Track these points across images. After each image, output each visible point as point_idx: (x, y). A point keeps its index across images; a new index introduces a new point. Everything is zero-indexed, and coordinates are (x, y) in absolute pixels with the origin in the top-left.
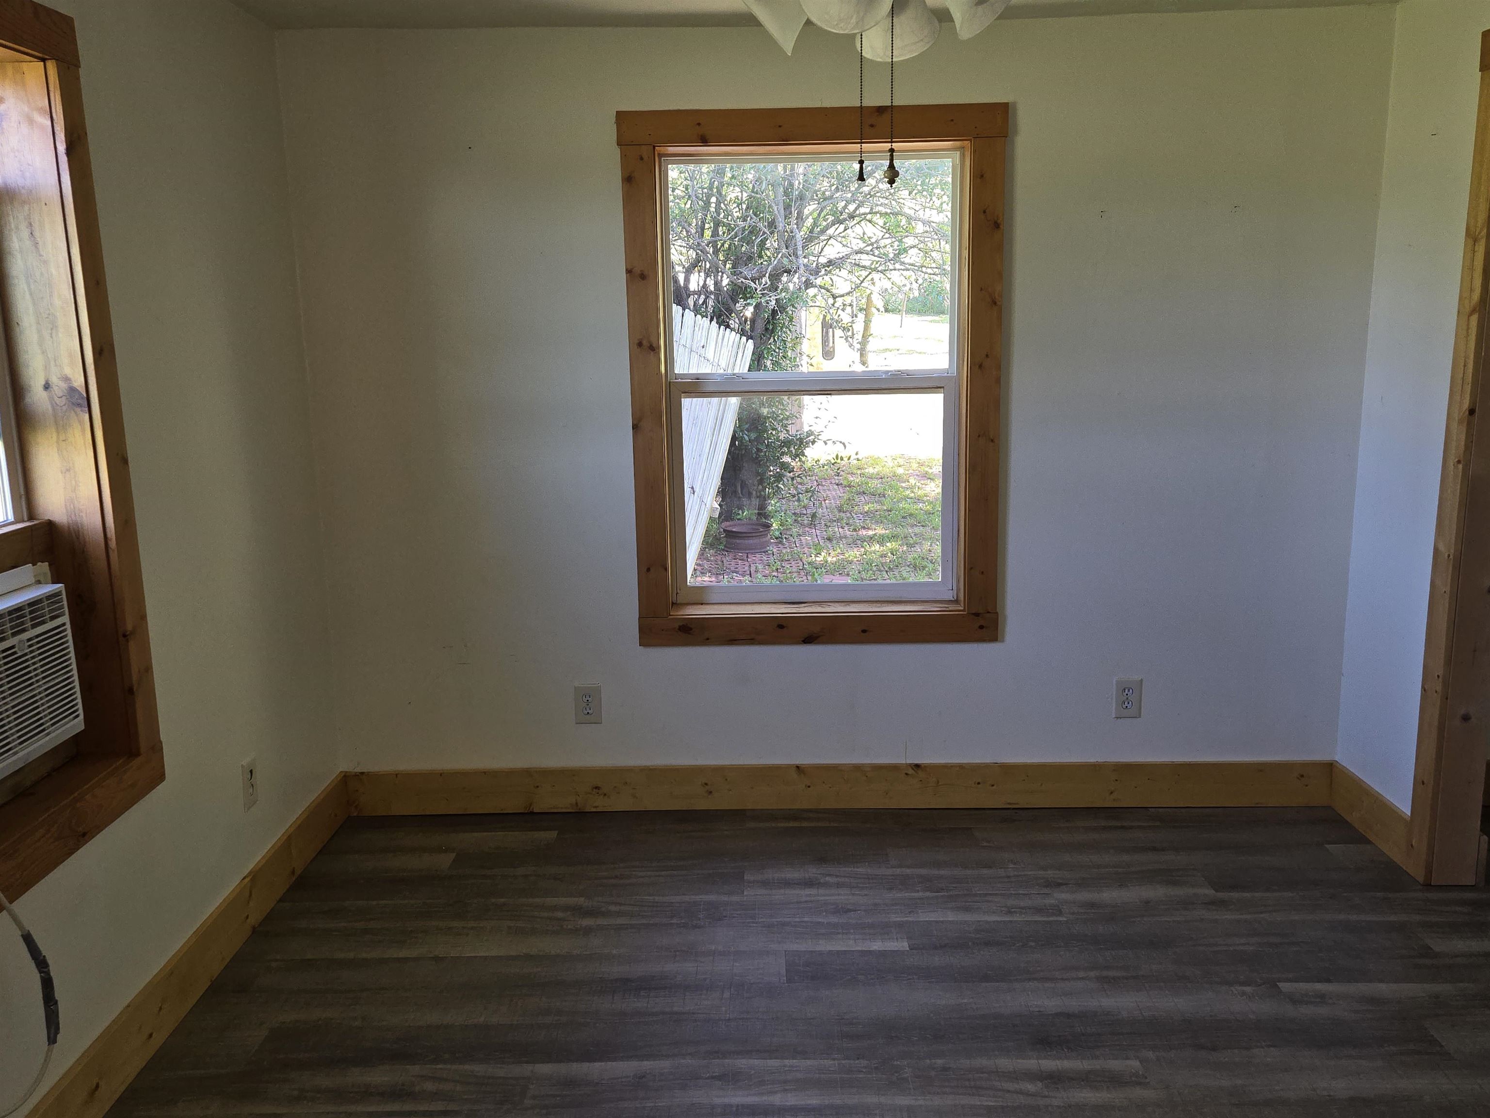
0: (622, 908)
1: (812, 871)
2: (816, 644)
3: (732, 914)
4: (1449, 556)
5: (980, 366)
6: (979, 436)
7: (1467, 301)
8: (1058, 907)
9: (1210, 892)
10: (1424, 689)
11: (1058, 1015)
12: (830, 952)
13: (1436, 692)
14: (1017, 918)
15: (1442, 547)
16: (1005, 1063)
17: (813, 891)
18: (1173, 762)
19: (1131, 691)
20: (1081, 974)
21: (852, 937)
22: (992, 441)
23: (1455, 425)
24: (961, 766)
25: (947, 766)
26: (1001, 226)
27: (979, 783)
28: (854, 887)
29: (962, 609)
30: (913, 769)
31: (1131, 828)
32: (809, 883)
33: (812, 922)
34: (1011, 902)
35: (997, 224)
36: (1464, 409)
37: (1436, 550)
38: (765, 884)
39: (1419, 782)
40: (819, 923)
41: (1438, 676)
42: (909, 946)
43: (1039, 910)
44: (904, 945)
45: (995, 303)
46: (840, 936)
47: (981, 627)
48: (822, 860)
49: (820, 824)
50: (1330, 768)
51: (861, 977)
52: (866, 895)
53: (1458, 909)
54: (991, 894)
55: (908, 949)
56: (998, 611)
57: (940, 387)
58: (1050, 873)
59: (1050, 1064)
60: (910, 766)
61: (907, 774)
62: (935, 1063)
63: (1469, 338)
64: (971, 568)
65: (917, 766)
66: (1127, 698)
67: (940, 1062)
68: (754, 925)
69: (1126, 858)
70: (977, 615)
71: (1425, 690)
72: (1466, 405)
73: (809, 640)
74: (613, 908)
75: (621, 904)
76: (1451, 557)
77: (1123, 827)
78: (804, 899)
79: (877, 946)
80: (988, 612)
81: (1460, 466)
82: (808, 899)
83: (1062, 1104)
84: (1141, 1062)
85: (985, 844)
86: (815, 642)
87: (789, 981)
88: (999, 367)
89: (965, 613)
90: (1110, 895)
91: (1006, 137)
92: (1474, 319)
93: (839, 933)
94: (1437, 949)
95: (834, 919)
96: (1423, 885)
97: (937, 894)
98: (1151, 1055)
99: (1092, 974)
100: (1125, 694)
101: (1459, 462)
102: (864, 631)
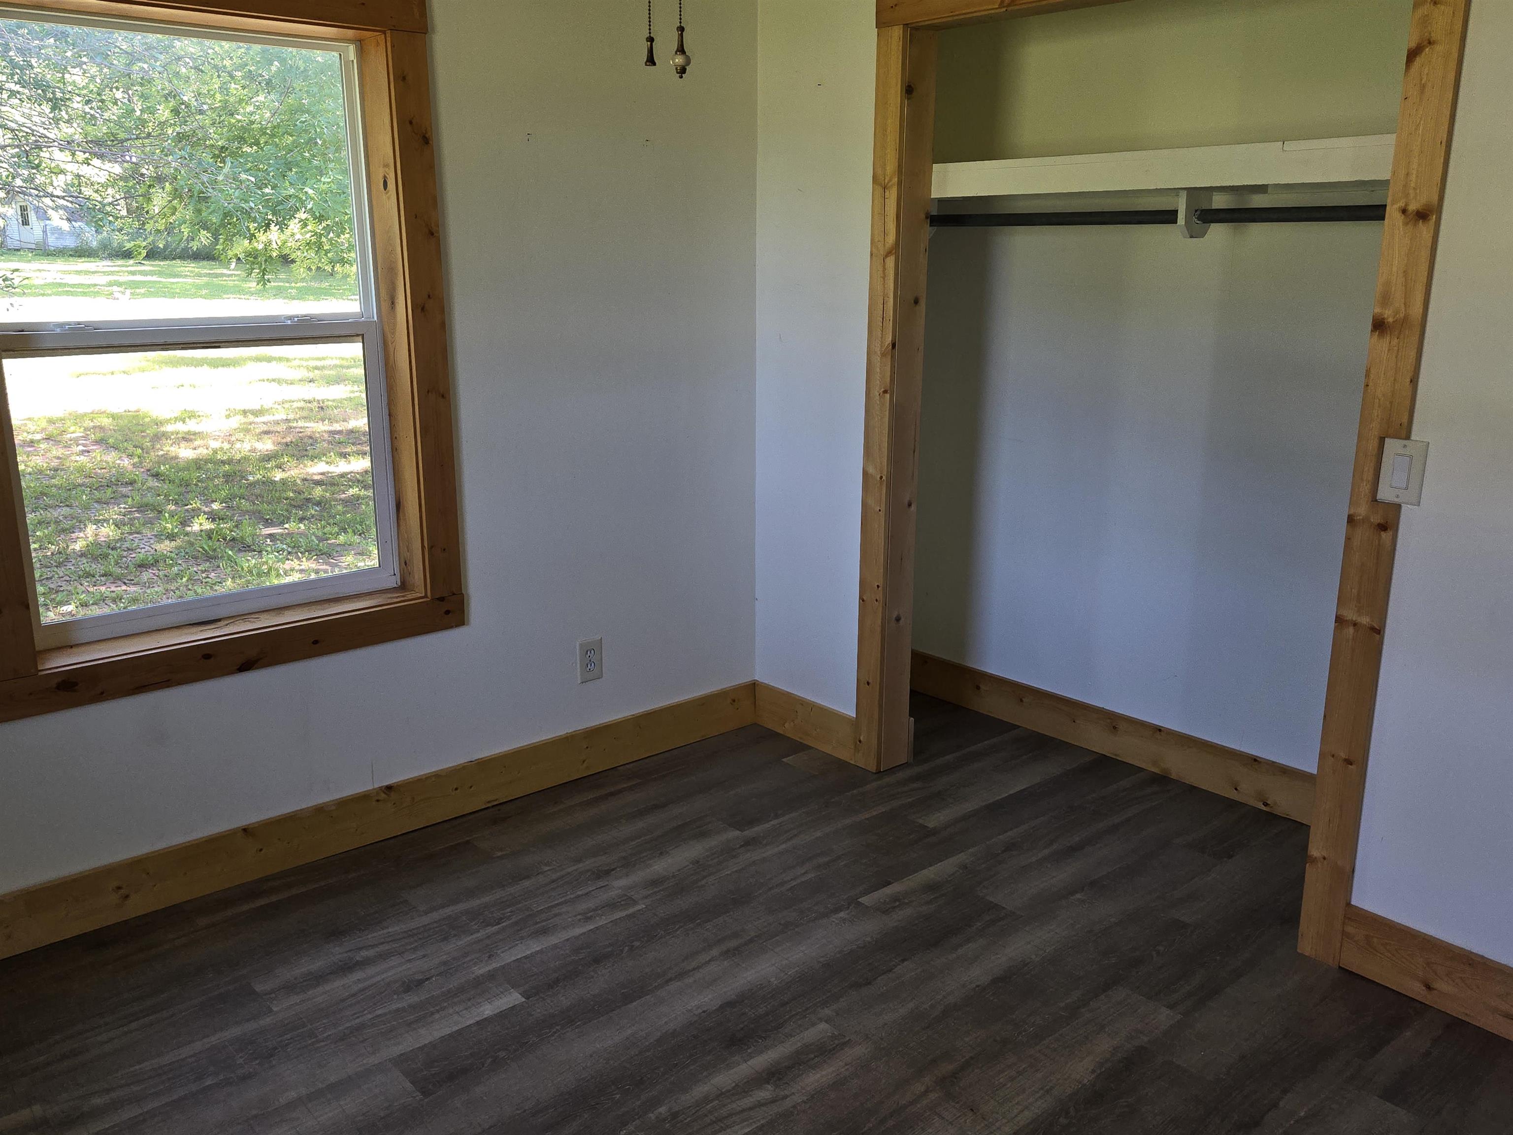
0: (113, 1095)
1: (336, 952)
2: (257, 668)
3: (281, 1041)
4: (881, 477)
5: (423, 309)
6: (428, 392)
7: (880, 245)
8: (626, 895)
9: (734, 834)
10: (862, 599)
11: (722, 1007)
12: (443, 1039)
13: (877, 600)
14: (601, 922)
15: (871, 470)
16: (723, 1079)
17: (358, 975)
18: (633, 715)
19: (592, 652)
20: (704, 957)
21: (451, 1011)
22: (443, 396)
23: (877, 359)
24: (437, 775)
25: (421, 779)
26: (431, 142)
27: (456, 789)
28: (403, 953)
29: (423, 595)
30: (385, 793)
31: (620, 792)
32: (346, 968)
33: (390, 1012)
34: (582, 906)
35: (426, 138)
36: (887, 343)
37: (865, 474)
38: (290, 988)
39: (863, 684)
40: (398, 1010)
41: (878, 586)
42: (523, 996)
43: (612, 905)
44: (514, 998)
45: (432, 234)
46: (437, 1016)
47: (447, 612)
48: (335, 934)
49: (294, 891)
50: (753, 687)
51: (502, 1054)
52: (424, 956)
53: (915, 785)
54: (552, 907)
55: (524, 1000)
56: (463, 592)
57: (358, 335)
58: (589, 863)
59: (761, 1060)
60: (381, 790)
61: (378, 801)
62: (661, 1114)
63: (886, 279)
64: (432, 547)
65: (389, 788)
66: (590, 661)
67: (663, 1110)
68: (322, 1044)
69: (640, 824)
70: (442, 599)
71: (863, 601)
72: (889, 339)
73: (246, 666)
74: (97, 1101)
75: (108, 1091)
76: (884, 478)
77: (612, 794)
78: (355, 988)
79: (488, 1010)
80: (454, 594)
81: (888, 396)
82: (361, 986)
83: (805, 1098)
84: (826, 1022)
85: (499, 854)
86: (254, 668)
87: (425, 1093)
88: (442, 310)
89: (428, 600)
90: (660, 866)
91: (426, 33)
92: (891, 262)
93: (432, 1014)
94: (931, 825)
95: (412, 999)
96: (876, 773)
97: (499, 926)
98: (827, 1011)
99: (715, 952)
100: (588, 656)
101: (885, 392)
102: (315, 642)
